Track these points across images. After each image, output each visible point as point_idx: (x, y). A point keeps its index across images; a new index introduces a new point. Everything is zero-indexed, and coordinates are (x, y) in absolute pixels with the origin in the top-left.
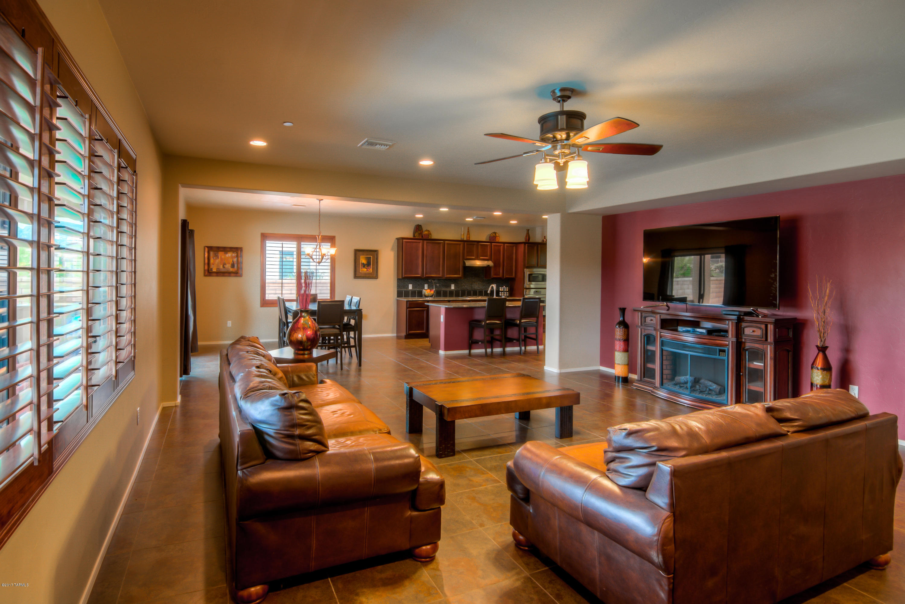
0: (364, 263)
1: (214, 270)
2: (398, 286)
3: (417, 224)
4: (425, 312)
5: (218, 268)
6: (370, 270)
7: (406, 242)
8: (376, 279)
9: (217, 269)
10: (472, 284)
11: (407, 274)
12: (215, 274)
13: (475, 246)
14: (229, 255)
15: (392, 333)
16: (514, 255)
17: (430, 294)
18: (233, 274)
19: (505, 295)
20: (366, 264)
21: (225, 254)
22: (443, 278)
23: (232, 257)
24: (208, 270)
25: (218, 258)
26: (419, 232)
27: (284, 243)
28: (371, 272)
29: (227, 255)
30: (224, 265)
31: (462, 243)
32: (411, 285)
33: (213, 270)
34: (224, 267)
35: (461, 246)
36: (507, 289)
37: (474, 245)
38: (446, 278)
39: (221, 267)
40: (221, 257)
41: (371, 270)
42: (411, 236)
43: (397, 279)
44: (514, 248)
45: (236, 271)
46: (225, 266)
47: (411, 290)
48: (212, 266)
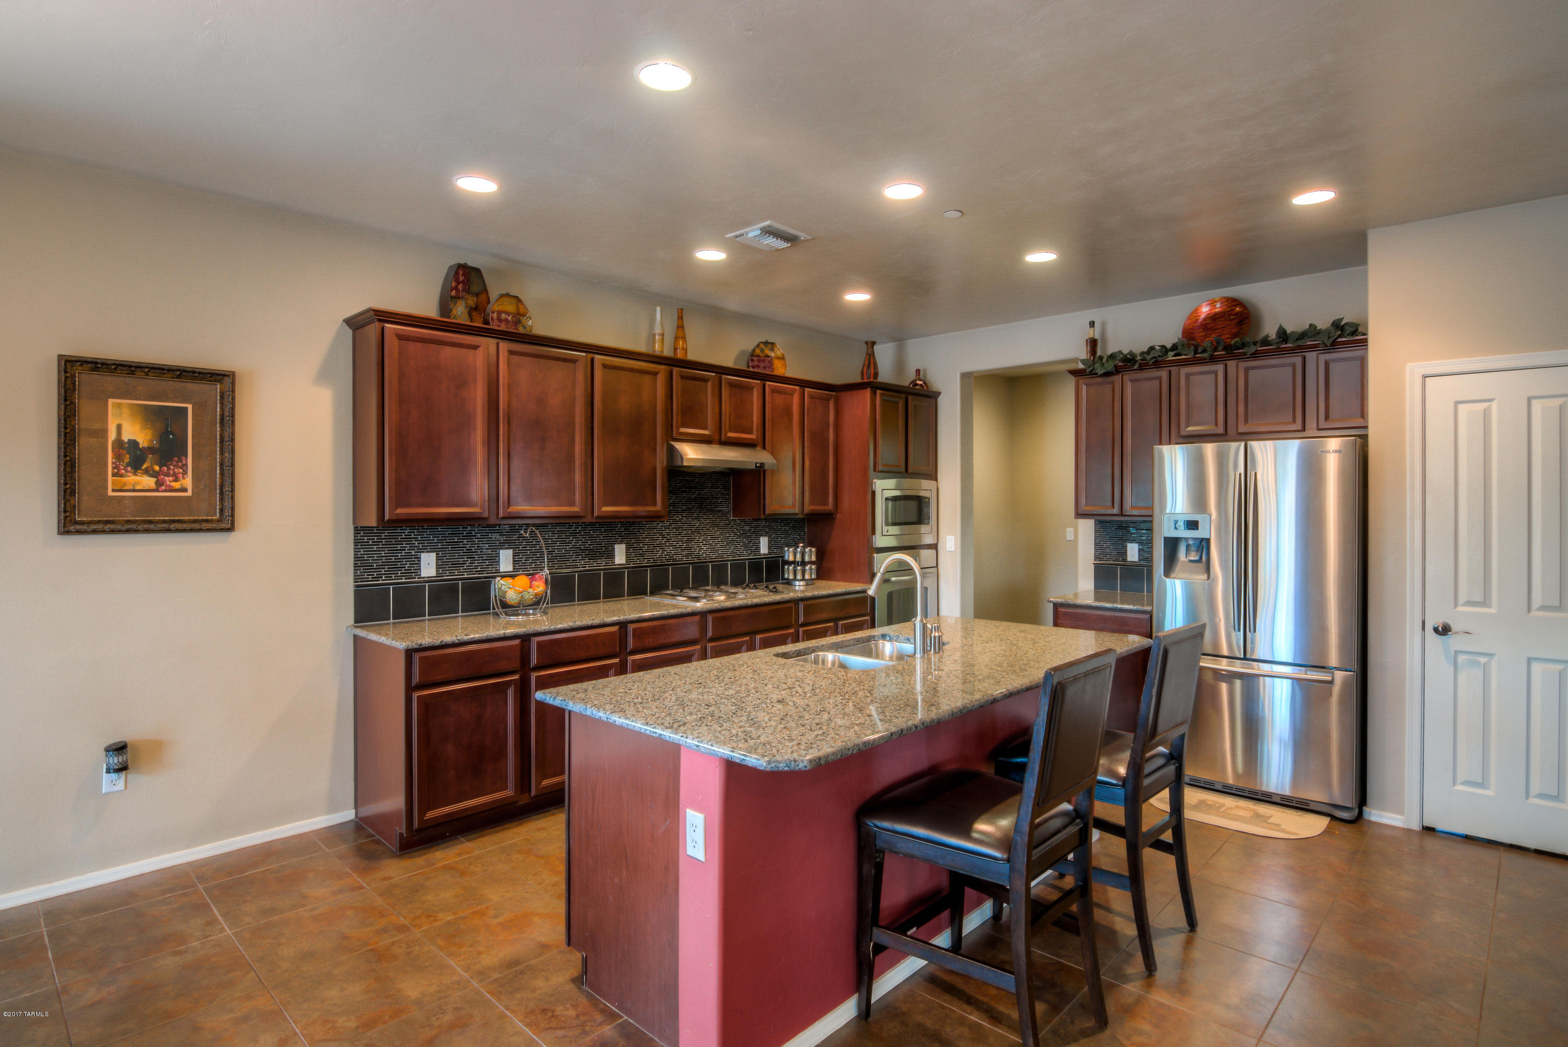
0: (134, 444)
2: (360, 563)
4: (511, 693)
6: (176, 485)
7: (401, 337)
10: (689, 541)
11: (408, 505)
13: (709, 384)
15: (333, 807)
16: (831, 430)
17: (527, 596)
19: (807, 577)
20: (151, 450)
22: (589, 519)
26: (472, 301)
28: (189, 493)
31: (662, 368)
32: (433, 556)
35: (661, 379)
36: (811, 554)
37: (705, 380)
38: (598, 517)
41: (188, 482)
42: (428, 308)
44: (831, 403)
47: (429, 580)
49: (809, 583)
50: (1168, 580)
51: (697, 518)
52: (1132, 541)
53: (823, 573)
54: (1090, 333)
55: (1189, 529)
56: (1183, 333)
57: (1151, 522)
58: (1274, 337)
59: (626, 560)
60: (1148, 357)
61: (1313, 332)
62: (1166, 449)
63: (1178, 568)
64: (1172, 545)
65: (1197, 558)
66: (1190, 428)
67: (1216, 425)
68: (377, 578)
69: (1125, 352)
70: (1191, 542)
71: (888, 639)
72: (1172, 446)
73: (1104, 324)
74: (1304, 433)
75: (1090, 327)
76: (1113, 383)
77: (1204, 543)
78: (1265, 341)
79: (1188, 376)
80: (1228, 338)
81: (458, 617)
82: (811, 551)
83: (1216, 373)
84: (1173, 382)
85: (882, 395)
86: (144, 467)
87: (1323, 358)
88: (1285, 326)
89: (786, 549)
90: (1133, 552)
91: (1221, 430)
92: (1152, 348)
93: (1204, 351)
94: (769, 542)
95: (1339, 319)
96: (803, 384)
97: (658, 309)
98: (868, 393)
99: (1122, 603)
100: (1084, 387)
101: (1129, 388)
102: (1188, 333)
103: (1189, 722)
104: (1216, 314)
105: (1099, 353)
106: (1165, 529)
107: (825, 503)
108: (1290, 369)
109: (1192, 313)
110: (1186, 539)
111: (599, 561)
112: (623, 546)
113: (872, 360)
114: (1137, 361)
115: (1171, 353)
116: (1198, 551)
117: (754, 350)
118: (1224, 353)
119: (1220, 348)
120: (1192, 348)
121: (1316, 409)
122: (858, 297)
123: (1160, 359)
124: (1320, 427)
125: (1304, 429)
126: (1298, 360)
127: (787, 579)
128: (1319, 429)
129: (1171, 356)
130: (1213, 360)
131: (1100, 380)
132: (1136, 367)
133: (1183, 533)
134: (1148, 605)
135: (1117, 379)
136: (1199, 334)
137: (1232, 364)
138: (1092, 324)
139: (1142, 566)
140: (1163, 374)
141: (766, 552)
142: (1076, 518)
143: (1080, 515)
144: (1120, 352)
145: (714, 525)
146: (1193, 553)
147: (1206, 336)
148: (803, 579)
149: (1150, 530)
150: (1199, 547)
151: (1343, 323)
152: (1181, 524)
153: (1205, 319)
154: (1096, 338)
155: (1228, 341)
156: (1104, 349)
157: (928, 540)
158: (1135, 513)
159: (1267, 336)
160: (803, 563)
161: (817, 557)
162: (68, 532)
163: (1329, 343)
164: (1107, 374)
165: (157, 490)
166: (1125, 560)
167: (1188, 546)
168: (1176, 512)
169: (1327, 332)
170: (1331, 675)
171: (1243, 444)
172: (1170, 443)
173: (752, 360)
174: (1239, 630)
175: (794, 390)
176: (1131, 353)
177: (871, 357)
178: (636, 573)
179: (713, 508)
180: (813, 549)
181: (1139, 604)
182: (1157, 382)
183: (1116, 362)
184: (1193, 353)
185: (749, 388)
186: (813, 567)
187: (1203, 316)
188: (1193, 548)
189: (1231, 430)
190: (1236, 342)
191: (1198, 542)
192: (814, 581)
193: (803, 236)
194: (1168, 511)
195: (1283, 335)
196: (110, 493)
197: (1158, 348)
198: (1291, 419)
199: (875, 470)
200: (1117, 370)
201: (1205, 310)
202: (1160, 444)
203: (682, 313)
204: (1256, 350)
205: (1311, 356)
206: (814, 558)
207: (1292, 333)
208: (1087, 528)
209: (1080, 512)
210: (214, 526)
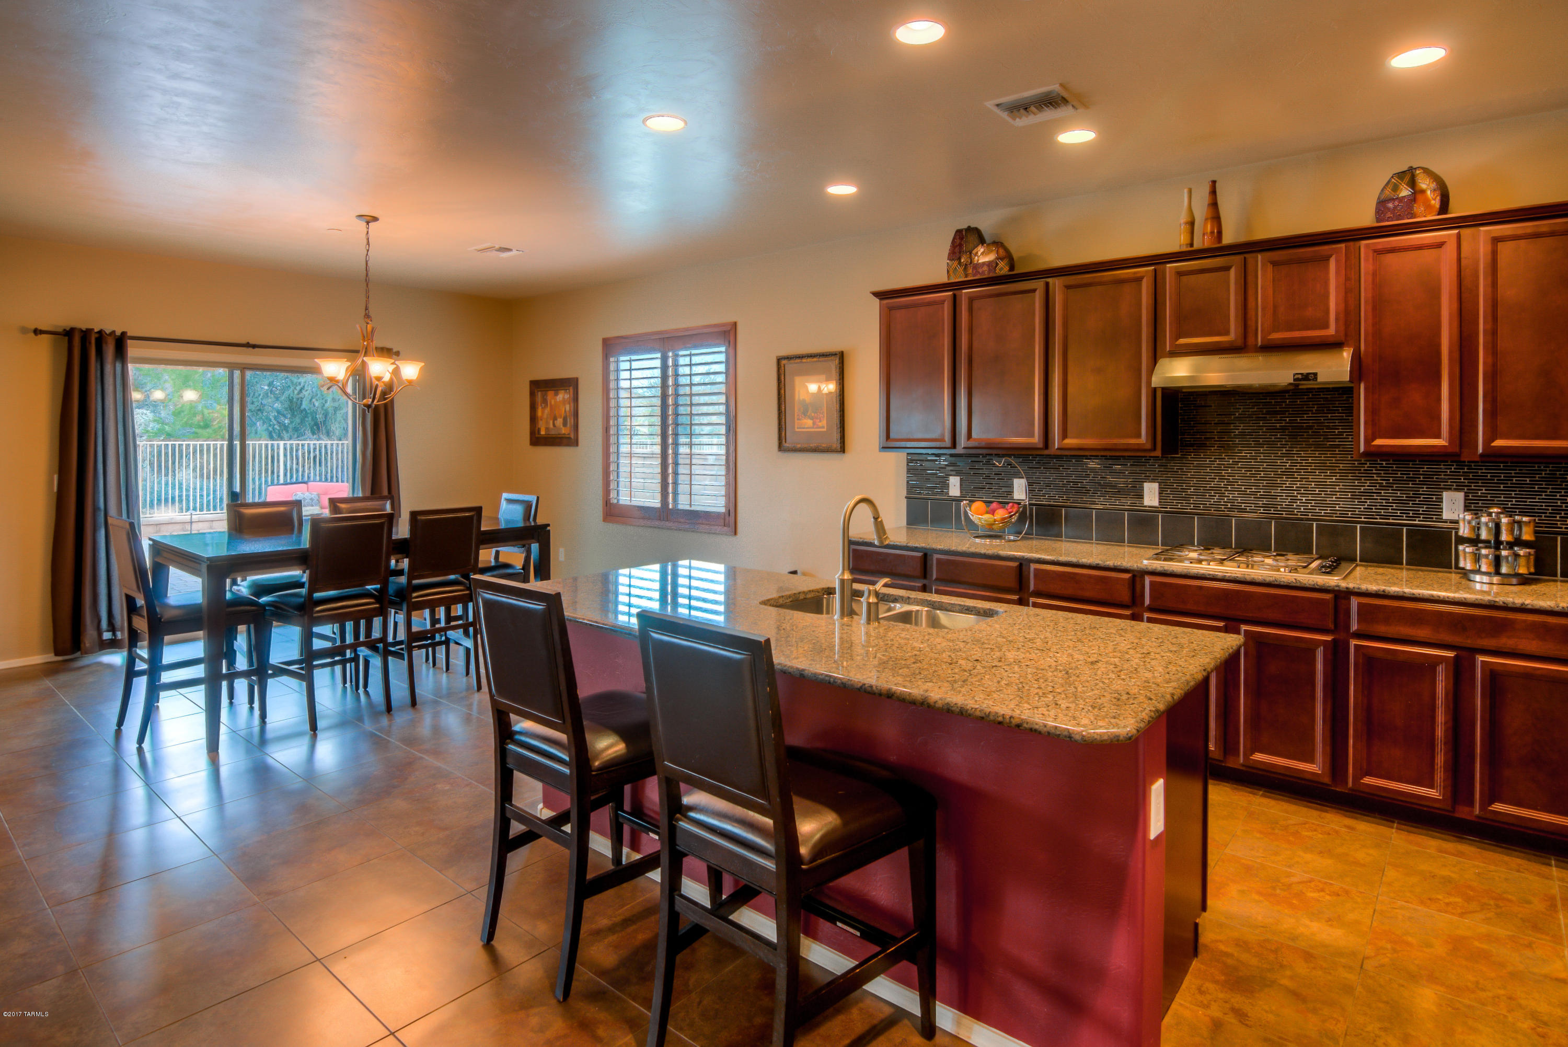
51: (1288, 455)
59: (1160, 502)
111: (1123, 500)
112: (1155, 486)
127: (1463, 569)
145: (1323, 467)
179: (1322, 441)
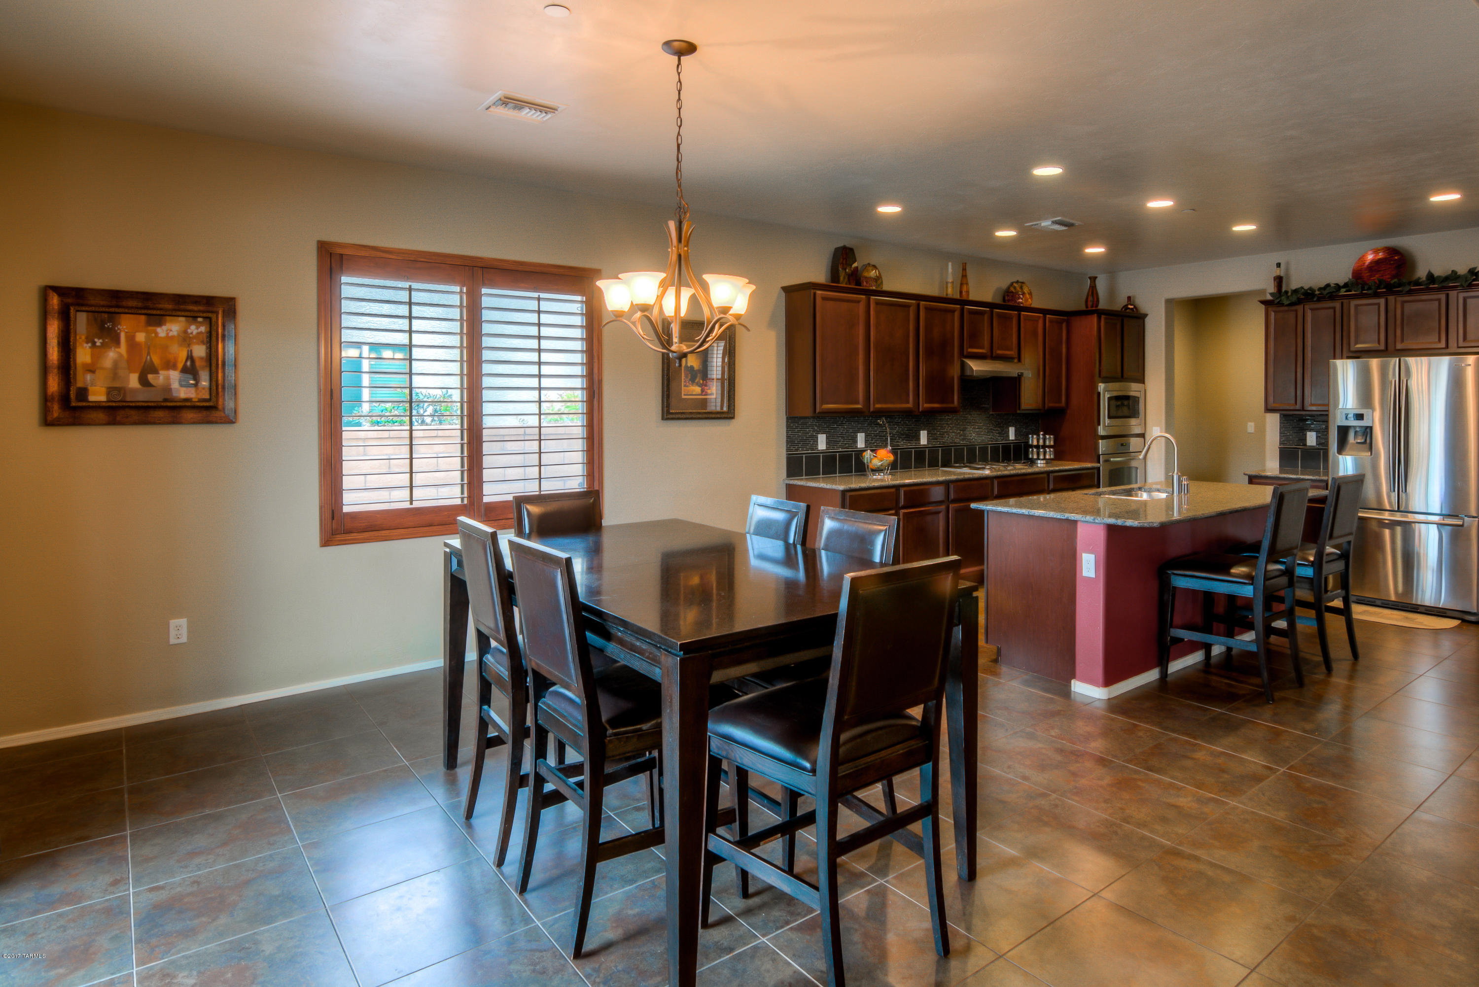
0: (692, 367)
1: (98, 395)
3: (840, 244)
5: (119, 389)
8: (727, 421)
9: (110, 391)
12: (101, 416)
14: (173, 328)
18: (190, 415)
19: (1047, 457)
21: (149, 323)
23: (186, 339)
24: (65, 399)
25: (117, 342)
27: (415, 285)
29: (162, 331)
30: (146, 372)
33: (91, 398)
34: (144, 382)
36: (1050, 440)
39: (133, 381)
40: (131, 339)
43: (788, 419)
44: (1064, 325)
45: (201, 400)
46: (150, 377)
47: (822, 452)
48: (83, 379)
49: (1048, 462)
50: (1340, 457)
52: (1311, 430)
53: (1059, 455)
54: (1278, 272)
55: (1357, 420)
56: (1353, 273)
57: (1327, 415)
58: (1424, 279)
60: (1325, 292)
61: (1454, 276)
62: (1339, 363)
63: (1348, 447)
64: (1343, 431)
65: (1363, 441)
66: (1359, 346)
67: (1379, 342)
68: (797, 450)
69: (1306, 288)
70: (1358, 429)
71: (1143, 490)
72: (1345, 360)
73: (1288, 264)
74: (1449, 350)
75: (1277, 267)
76: (1296, 311)
77: (1368, 430)
78: (1417, 283)
79: (1357, 306)
80: (1389, 278)
81: (836, 476)
82: (1050, 438)
83: (1379, 304)
84: (1345, 311)
85: (1106, 319)
86: (696, 381)
87: (1462, 295)
88: (1433, 271)
89: (1030, 436)
90: (1311, 439)
91: (1382, 347)
92: (1328, 285)
93: (1369, 289)
94: (1016, 431)
95: (1473, 268)
96: (1045, 312)
97: (950, 264)
98: (1095, 318)
99: (1302, 474)
100: (1273, 314)
101: (1309, 314)
102: (1357, 274)
103: (1354, 534)
104: (1380, 259)
105: (1284, 290)
106: (1338, 420)
107: (1060, 401)
108: (1437, 303)
109: (1360, 259)
110: (1355, 427)
113: (1095, 291)
114: (1316, 295)
115: (1344, 290)
116: (1363, 435)
117: (1009, 288)
118: (1384, 290)
119: (1382, 286)
120: (1360, 286)
121: (1456, 332)
122: (1095, 250)
123: (1334, 294)
124: (1460, 346)
125: (1447, 347)
126: (1443, 297)
128: (1458, 347)
129: (1343, 292)
130: (1376, 295)
131: (1286, 308)
132: (1315, 299)
133: (1352, 422)
134: (1324, 475)
135: (1300, 308)
136: (1366, 275)
137: (1391, 298)
138: (1279, 265)
139: (1318, 449)
140: (1337, 305)
141: (1013, 438)
142: (1265, 412)
143: (1268, 410)
144: (1302, 288)
146: (1360, 437)
147: (1371, 276)
148: (1044, 459)
149: (1327, 422)
150: (1364, 432)
151: (1476, 271)
152: (1351, 416)
153: (1371, 263)
154: (1282, 275)
155: (1389, 280)
156: (1288, 285)
157: (1137, 430)
158: (1314, 408)
159: (1419, 278)
160: (1044, 447)
161: (1055, 442)
162: (668, 419)
163: (1465, 285)
164: (1292, 304)
165: (701, 395)
166: (1305, 445)
167: (1356, 432)
168: (1347, 407)
169: (1465, 277)
170: (1462, 521)
171: (1398, 359)
172: (1342, 358)
173: (1008, 296)
174: (1394, 491)
175: (1039, 317)
176: (1310, 289)
177: (1093, 289)
178: (933, 451)
180: (1052, 436)
181: (1317, 475)
182: (1331, 311)
183: (1299, 296)
184: (1360, 290)
185: (1009, 318)
186: (1052, 450)
187: (1367, 263)
188: (1360, 434)
189: (1391, 347)
190: (1395, 282)
191: (1363, 429)
192: (1053, 461)
193: (1077, 223)
194: (1340, 407)
195: (1431, 277)
196: (683, 397)
197: (1332, 285)
198: (1437, 340)
199: (1100, 376)
200: (1299, 302)
201: (1370, 257)
202: (1334, 358)
203: (965, 266)
204: (1411, 289)
205: (1453, 294)
206: (1052, 443)
207: (1437, 277)
208: (1273, 421)
209: (1269, 407)
210: (726, 416)
